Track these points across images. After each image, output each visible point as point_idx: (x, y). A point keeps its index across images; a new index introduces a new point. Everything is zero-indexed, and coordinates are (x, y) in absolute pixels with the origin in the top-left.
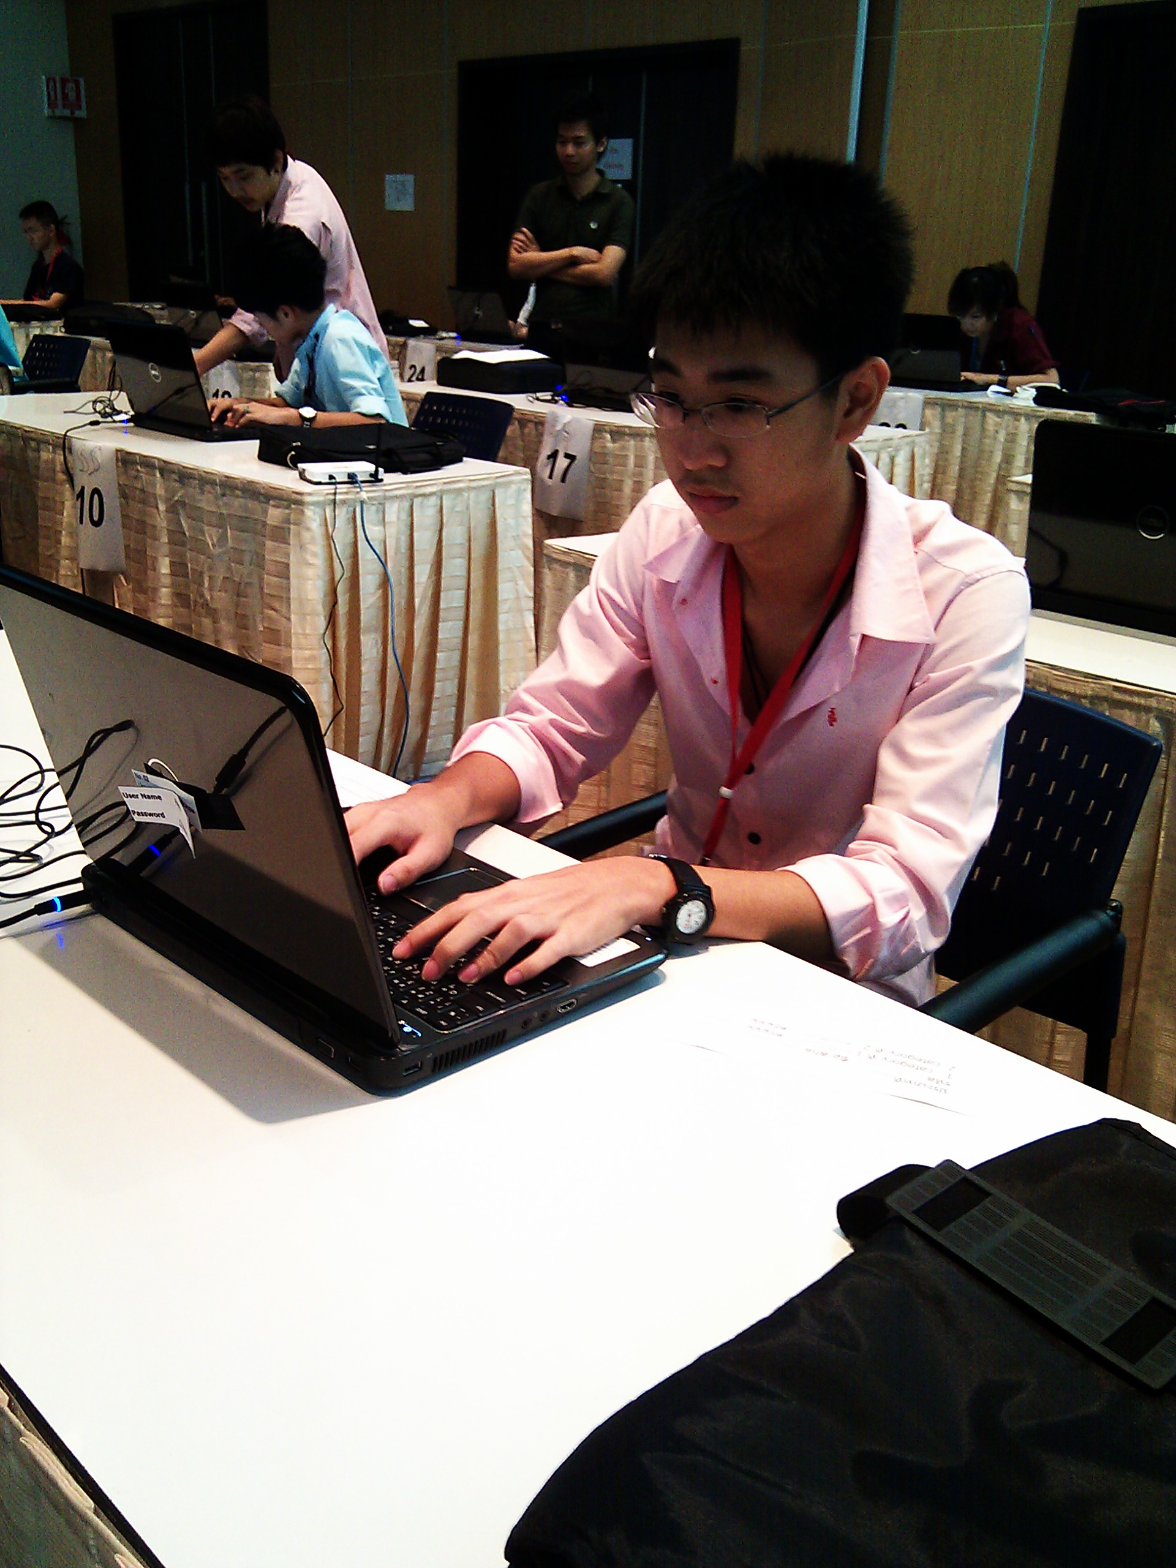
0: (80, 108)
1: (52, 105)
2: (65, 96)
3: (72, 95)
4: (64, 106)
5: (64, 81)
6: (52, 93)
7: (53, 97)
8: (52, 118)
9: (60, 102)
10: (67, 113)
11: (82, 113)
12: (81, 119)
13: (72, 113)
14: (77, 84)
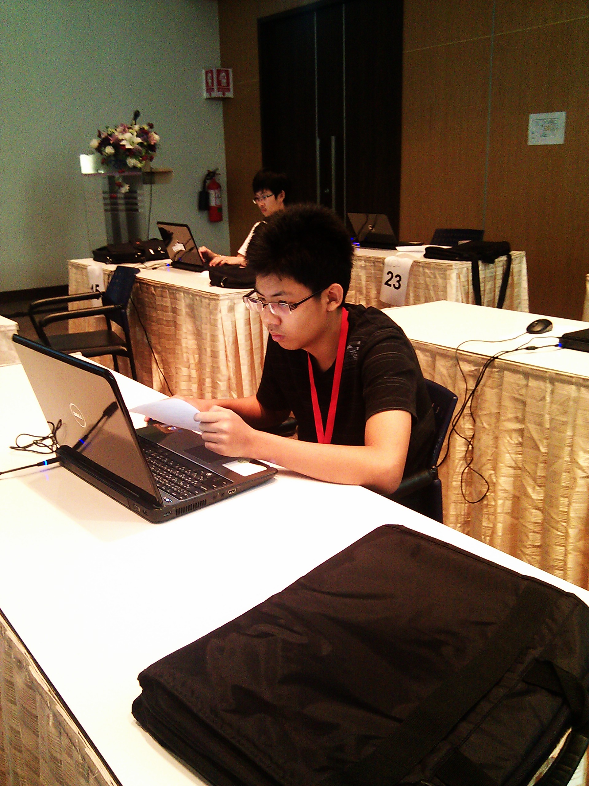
0: (229, 90)
1: (209, 90)
2: (219, 83)
3: (224, 81)
4: (219, 90)
5: (219, 72)
6: (210, 81)
7: (210, 84)
8: (210, 99)
9: (215, 87)
10: (220, 95)
11: (230, 95)
12: (229, 98)
13: (224, 94)
14: (227, 73)
